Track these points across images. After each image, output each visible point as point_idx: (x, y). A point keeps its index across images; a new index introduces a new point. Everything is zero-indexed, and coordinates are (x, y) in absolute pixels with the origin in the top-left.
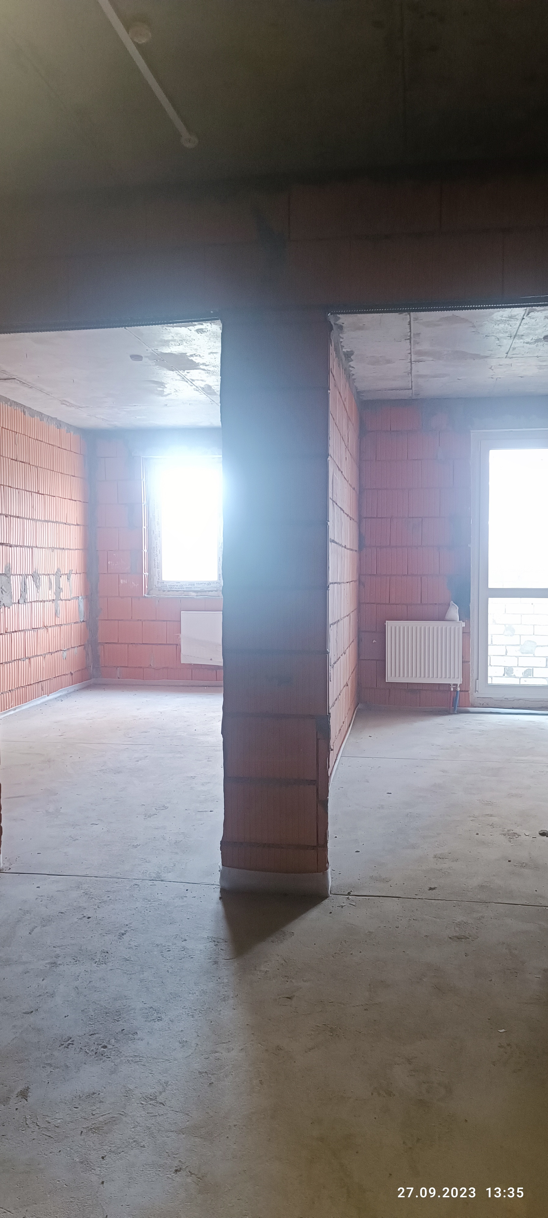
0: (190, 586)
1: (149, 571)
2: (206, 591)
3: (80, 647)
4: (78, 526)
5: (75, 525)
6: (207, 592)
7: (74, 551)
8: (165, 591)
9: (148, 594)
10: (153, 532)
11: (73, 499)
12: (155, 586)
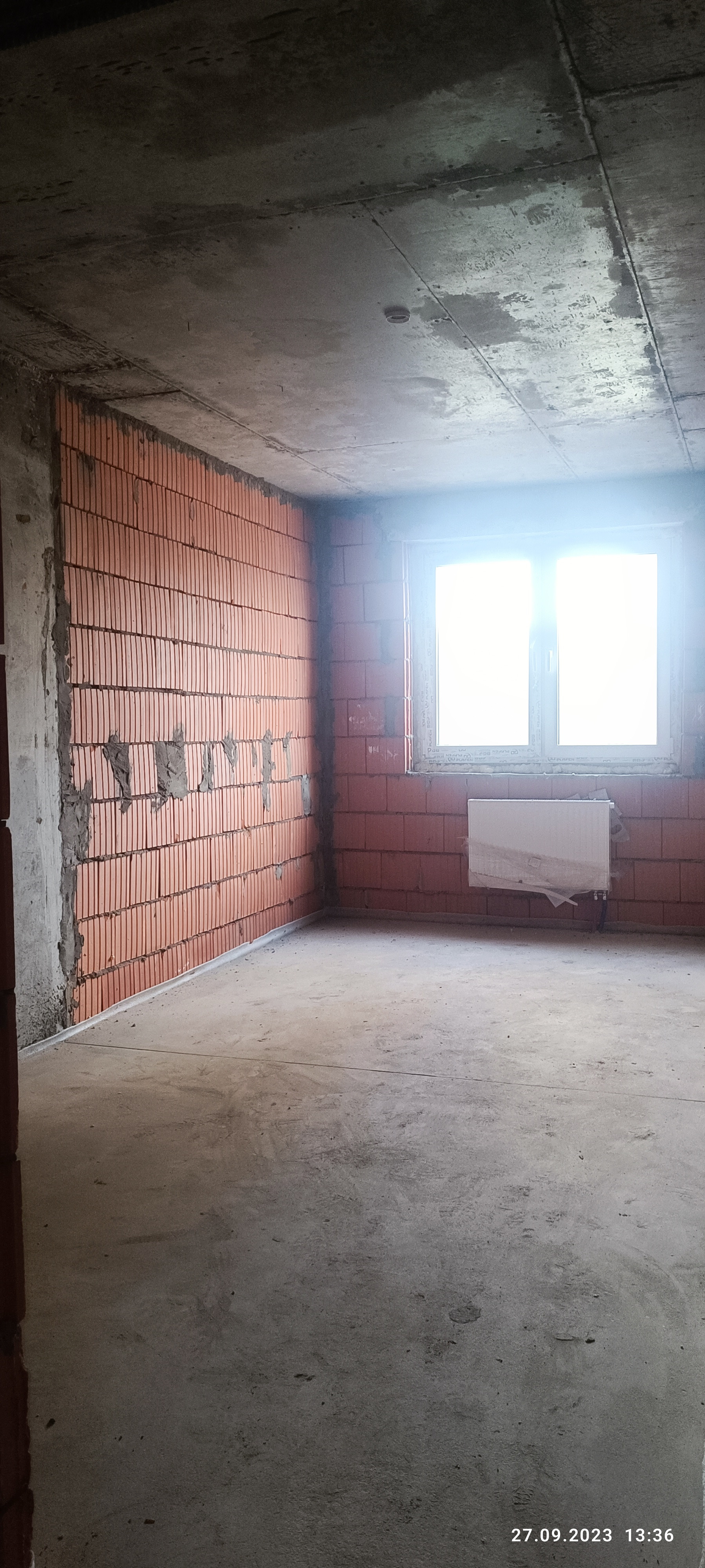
0: (483, 756)
1: (415, 732)
2: (509, 764)
3: (305, 857)
4: (300, 660)
5: (295, 658)
6: (512, 765)
7: (294, 701)
8: (440, 764)
9: (413, 769)
10: (422, 667)
11: (293, 616)
12: (423, 756)
